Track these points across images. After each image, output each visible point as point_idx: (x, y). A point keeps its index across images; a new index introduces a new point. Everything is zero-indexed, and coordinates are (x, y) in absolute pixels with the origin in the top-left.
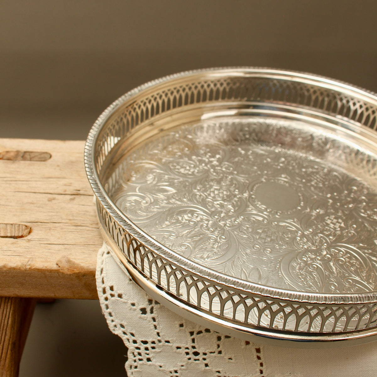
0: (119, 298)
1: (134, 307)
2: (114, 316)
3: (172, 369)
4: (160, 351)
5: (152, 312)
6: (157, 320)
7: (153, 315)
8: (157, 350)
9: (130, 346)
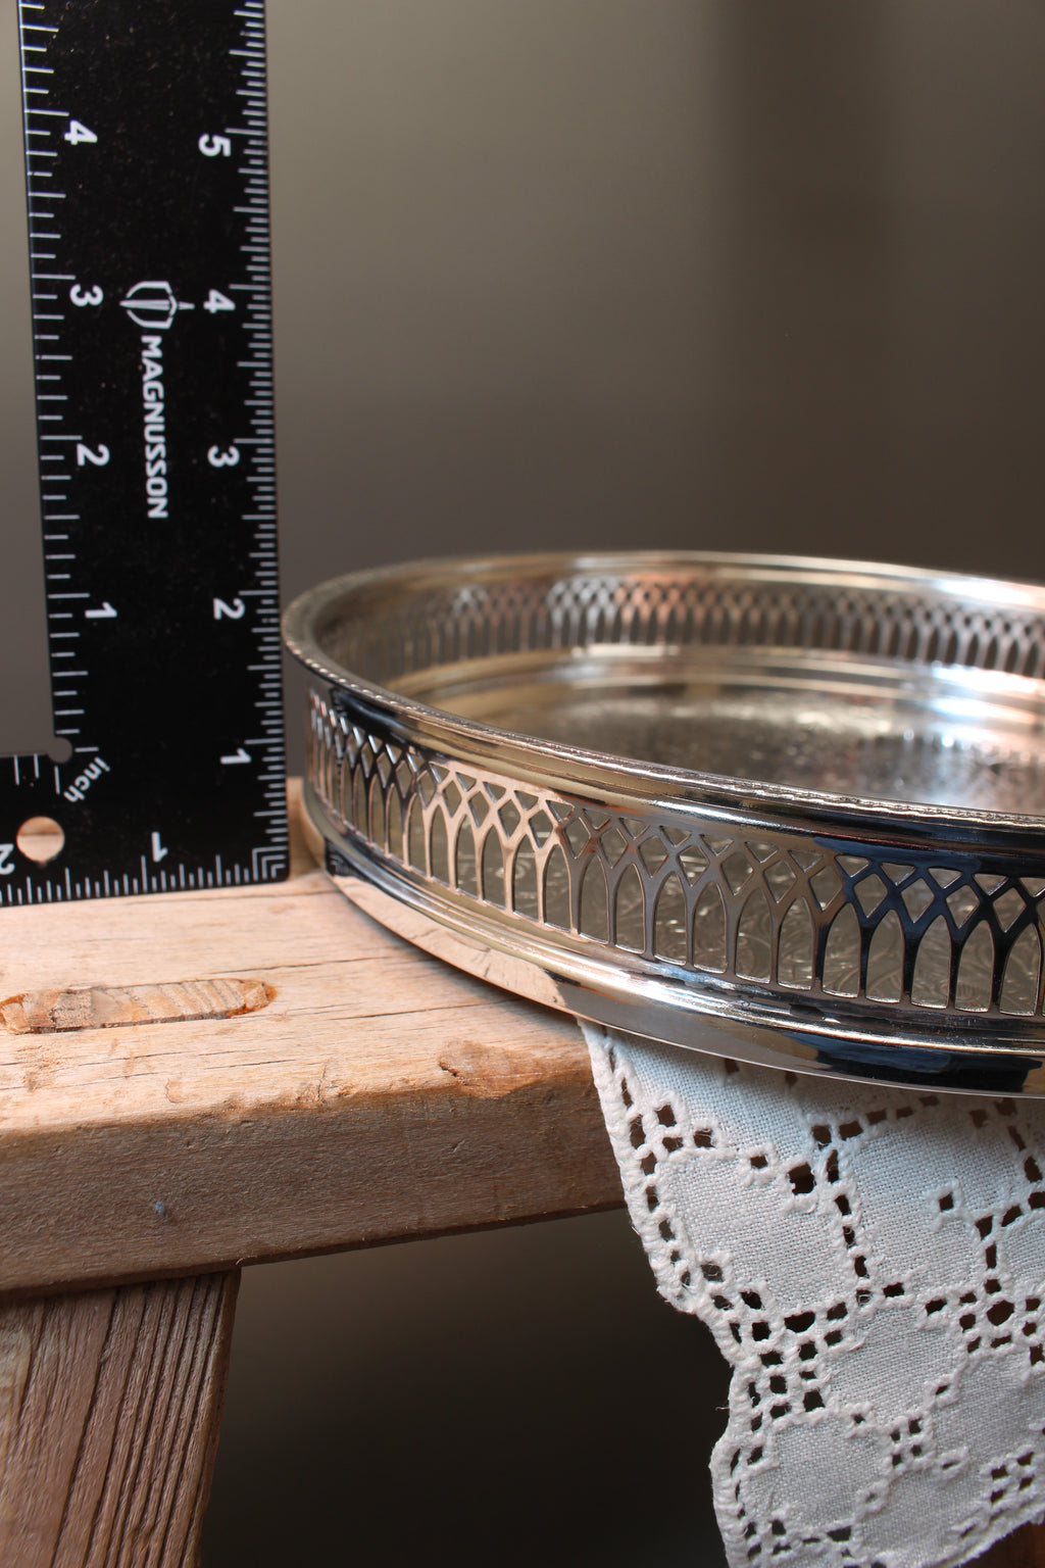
0: (703, 1149)
1: (765, 1171)
2: (679, 1236)
3: (901, 1420)
4: (859, 1344)
5: (833, 1176)
6: (854, 1205)
7: (838, 1187)
8: (848, 1342)
9: (743, 1356)
